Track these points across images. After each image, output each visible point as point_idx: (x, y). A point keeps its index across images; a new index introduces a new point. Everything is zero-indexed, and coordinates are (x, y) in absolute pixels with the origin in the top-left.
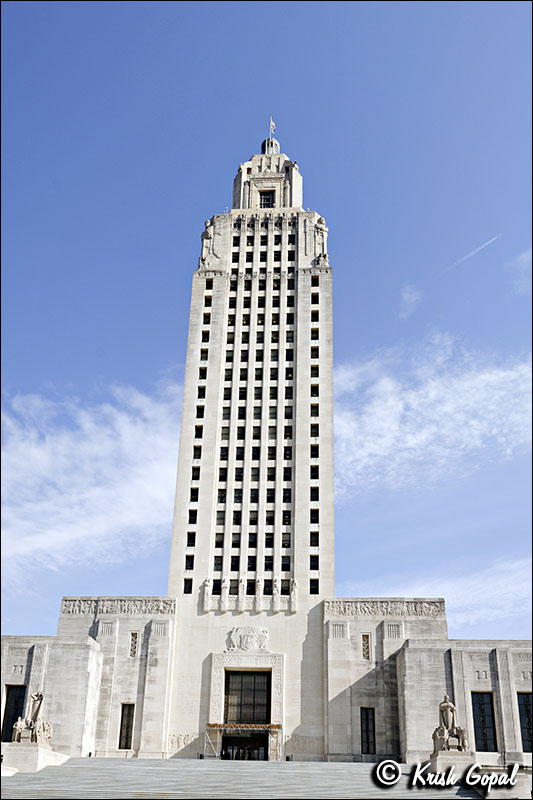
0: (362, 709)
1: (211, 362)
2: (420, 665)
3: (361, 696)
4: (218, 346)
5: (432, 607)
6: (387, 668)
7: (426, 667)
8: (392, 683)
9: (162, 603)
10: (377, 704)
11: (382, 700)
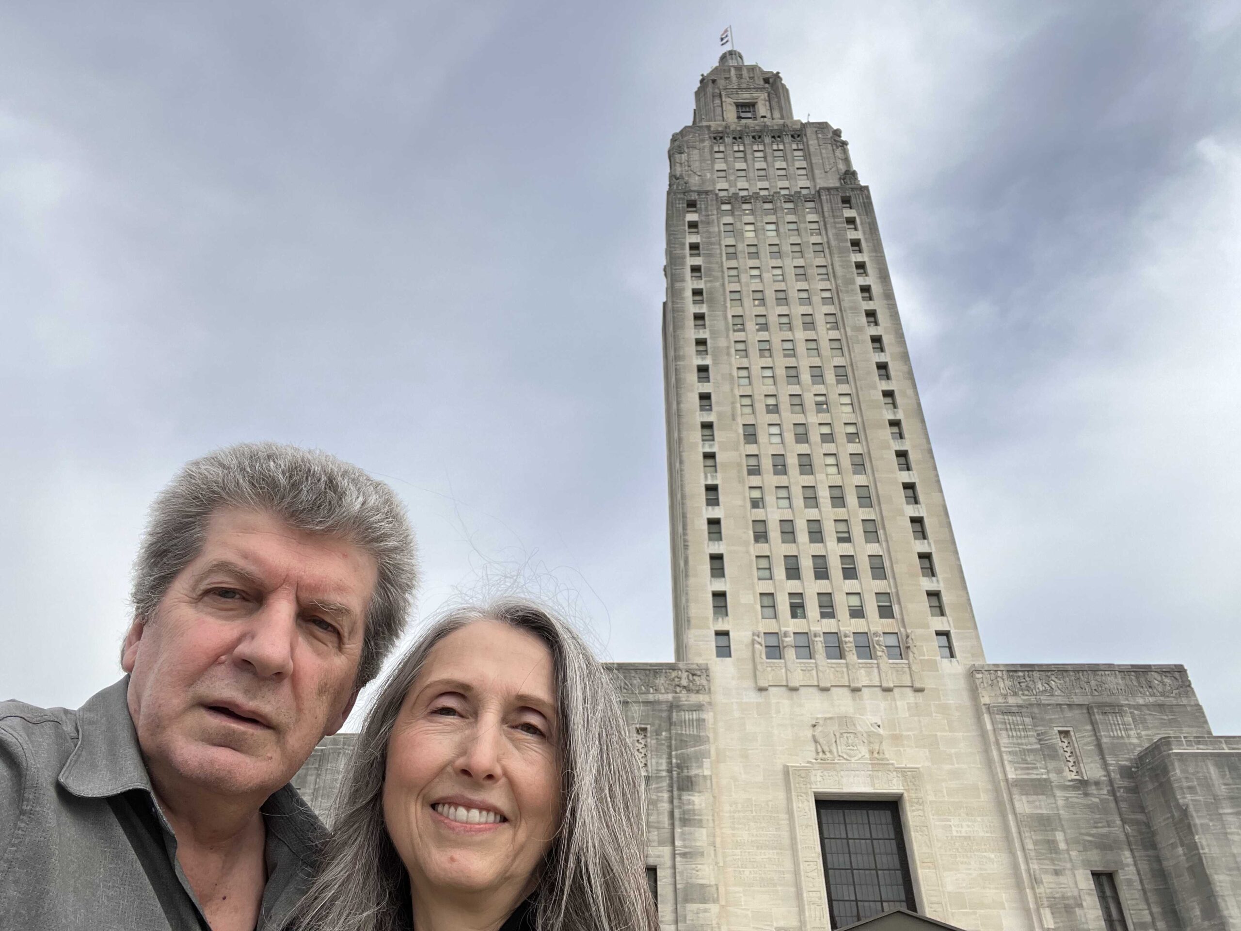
0: (1096, 875)
1: (710, 307)
2: (1207, 785)
3: (1085, 850)
4: (717, 284)
5: (1167, 681)
6: (1120, 793)
7: (1222, 790)
8: (1137, 823)
9: (685, 675)
10: (1123, 866)
11: (1127, 857)
